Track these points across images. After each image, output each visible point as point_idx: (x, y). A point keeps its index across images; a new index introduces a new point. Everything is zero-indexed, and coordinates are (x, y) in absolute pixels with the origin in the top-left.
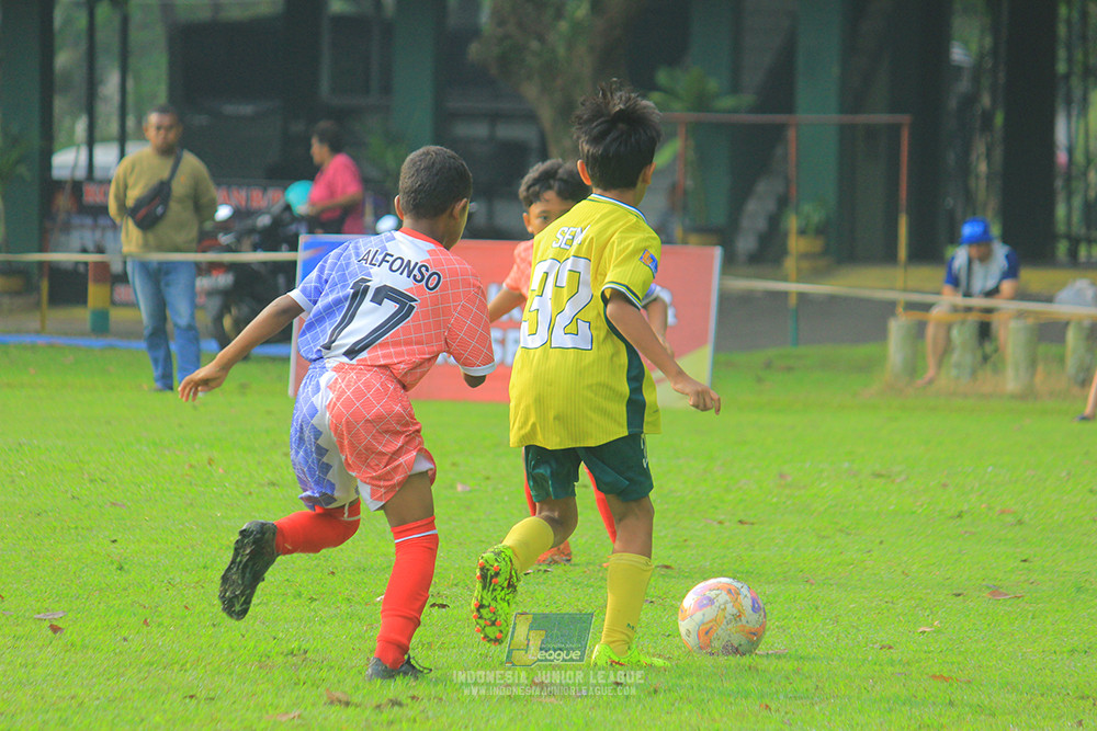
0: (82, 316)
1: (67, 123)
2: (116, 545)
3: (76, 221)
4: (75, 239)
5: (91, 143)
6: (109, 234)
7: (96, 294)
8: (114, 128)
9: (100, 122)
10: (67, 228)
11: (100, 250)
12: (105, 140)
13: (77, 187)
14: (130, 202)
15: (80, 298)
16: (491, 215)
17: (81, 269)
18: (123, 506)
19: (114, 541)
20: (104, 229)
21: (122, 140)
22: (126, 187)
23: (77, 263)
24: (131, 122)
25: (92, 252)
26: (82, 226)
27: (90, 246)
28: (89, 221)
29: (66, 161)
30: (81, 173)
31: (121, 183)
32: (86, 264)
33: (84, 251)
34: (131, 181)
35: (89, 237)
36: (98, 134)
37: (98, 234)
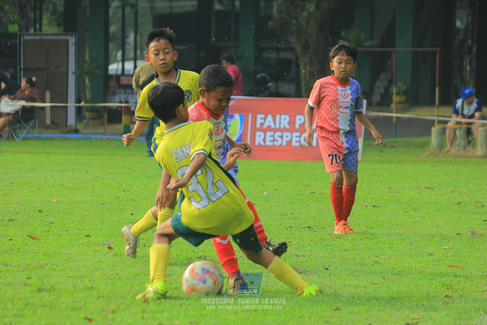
0: (120, 127)
1: (114, 53)
2: (133, 216)
3: (118, 91)
4: (117, 98)
5: (123, 61)
6: (130, 96)
7: (125, 119)
8: (132, 55)
9: (127, 53)
10: (114, 94)
11: (127, 102)
12: (129, 60)
13: (118, 77)
14: (140, 83)
15: (119, 121)
16: (277, 88)
17: (120, 109)
18: (136, 201)
19: (132, 214)
20: (128, 94)
21: (135, 60)
22: (139, 77)
23: (118, 107)
24: (138, 53)
25: (124, 103)
26: (120, 93)
27: (123, 100)
28: (122, 91)
29: (114, 68)
30: (119, 72)
31: (137, 75)
32: (121, 107)
33: (121, 102)
34: (141, 75)
35: (122, 97)
36: (126, 57)
37: (126, 96)
